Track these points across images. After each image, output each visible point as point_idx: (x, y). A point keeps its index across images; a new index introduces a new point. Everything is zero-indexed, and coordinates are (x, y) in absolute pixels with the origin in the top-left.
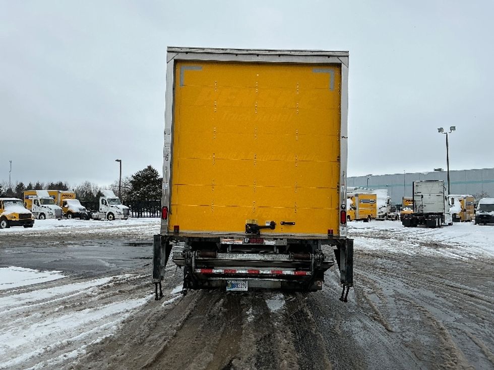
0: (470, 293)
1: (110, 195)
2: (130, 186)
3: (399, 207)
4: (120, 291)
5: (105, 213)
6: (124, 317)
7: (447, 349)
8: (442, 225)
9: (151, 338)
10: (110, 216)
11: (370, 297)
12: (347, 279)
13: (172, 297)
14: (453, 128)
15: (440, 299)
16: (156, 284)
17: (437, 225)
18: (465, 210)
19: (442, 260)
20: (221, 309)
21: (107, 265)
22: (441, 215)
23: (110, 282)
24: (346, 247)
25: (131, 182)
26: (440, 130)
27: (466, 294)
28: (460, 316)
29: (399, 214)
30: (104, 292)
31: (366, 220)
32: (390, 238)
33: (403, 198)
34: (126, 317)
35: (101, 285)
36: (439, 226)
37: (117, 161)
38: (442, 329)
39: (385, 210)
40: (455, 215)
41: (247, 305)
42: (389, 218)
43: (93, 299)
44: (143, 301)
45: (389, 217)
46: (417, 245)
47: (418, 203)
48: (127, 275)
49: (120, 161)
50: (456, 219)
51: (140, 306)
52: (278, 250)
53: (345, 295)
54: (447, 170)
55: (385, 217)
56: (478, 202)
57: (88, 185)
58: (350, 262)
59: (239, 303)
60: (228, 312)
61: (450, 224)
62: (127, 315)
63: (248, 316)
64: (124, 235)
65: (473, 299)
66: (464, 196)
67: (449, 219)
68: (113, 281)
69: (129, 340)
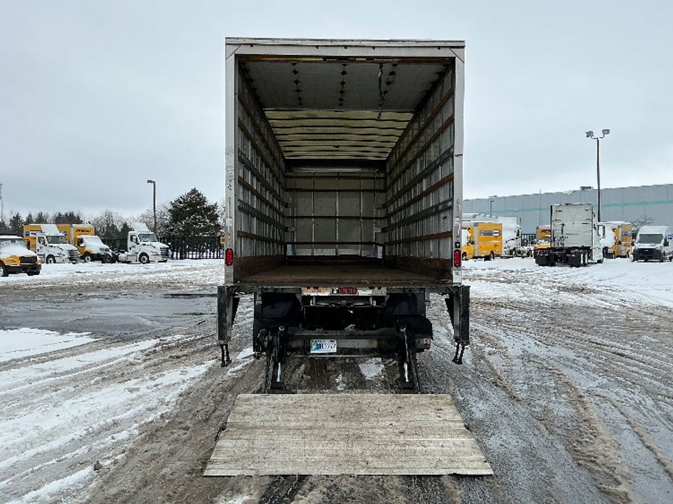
0: (620, 351)
1: (140, 228)
2: (168, 217)
3: (532, 239)
4: (171, 357)
5: (137, 253)
6: (182, 389)
7: (585, 421)
8: (589, 263)
9: (218, 413)
10: (143, 258)
11: (492, 359)
12: (463, 336)
13: (239, 363)
14: (606, 132)
15: (581, 359)
16: (222, 346)
17: (582, 262)
18: (620, 243)
19: (586, 309)
20: (302, 377)
21: (149, 323)
22: (588, 250)
23: (156, 346)
24: (461, 295)
25: (170, 210)
26: (589, 134)
27: (615, 353)
28: (605, 381)
29: (532, 248)
30: (150, 359)
31: (487, 258)
32: (519, 282)
33: (537, 228)
34: (184, 389)
35: (145, 350)
36: (585, 265)
37: (149, 181)
38: (581, 396)
39: (512, 245)
40: (606, 249)
41: (336, 371)
42: (519, 254)
43: (138, 367)
44: (202, 369)
45: (519, 252)
46: (556, 290)
47: (558, 234)
48: (178, 337)
49: (154, 183)
50: (607, 254)
51: (200, 375)
52: (375, 302)
53: (459, 356)
54: (597, 188)
55: (513, 253)
56: (638, 230)
57: (109, 216)
58: (465, 315)
59: (325, 368)
60: (312, 379)
61: (599, 262)
62: (184, 387)
63: (338, 384)
64: (166, 284)
65: (623, 358)
66: (620, 223)
67: (597, 255)
68: (159, 344)
69: (190, 417)
